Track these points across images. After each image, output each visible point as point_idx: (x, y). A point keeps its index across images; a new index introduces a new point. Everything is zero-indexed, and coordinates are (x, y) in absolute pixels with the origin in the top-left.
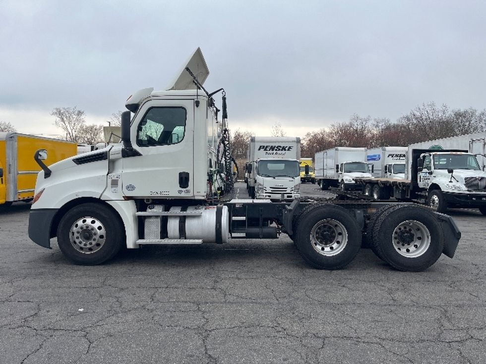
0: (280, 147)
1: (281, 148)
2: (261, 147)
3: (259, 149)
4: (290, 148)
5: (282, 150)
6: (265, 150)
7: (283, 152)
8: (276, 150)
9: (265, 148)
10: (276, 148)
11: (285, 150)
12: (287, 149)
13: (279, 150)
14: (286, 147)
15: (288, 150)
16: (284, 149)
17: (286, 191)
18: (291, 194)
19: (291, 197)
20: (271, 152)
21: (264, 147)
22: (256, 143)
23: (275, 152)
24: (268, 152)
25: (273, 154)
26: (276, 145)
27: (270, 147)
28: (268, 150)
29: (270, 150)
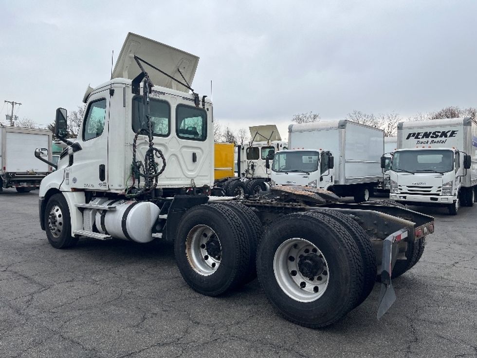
0: (439, 132)
1: (439, 134)
2: (410, 134)
3: (408, 138)
4: (453, 132)
5: (441, 136)
6: (417, 138)
7: (443, 138)
8: (432, 137)
9: (416, 136)
10: (431, 135)
11: (446, 136)
12: (449, 134)
13: (437, 136)
14: (448, 132)
15: (451, 136)
16: (444, 134)
17: (429, 191)
18: (438, 195)
19: (437, 199)
20: (425, 139)
21: (414, 134)
23: (430, 139)
24: (421, 140)
25: (427, 143)
26: (433, 131)
27: (423, 134)
28: (419, 138)
29: (423, 137)
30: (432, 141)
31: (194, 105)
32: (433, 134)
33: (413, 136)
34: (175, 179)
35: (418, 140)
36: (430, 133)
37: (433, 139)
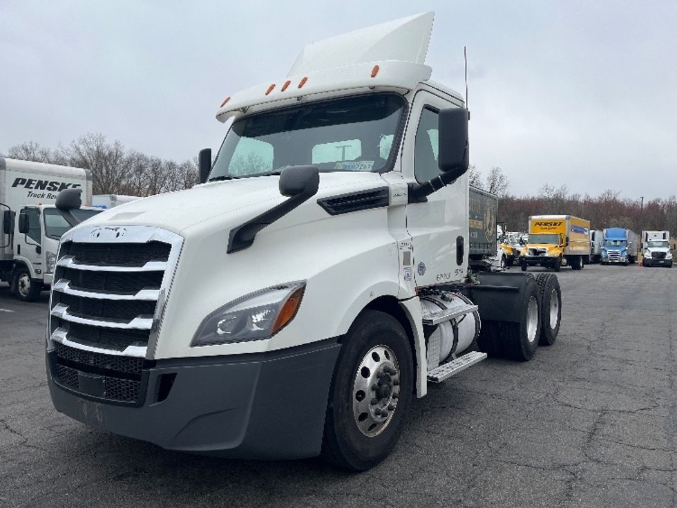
0: (58, 184)
1: (58, 186)
2: (17, 180)
3: (15, 185)
5: (60, 190)
6: (27, 186)
8: (49, 189)
9: (28, 183)
10: (48, 186)
12: (69, 188)
13: (55, 189)
14: (69, 185)
20: (39, 191)
21: (24, 181)
22: (7, 172)
23: (46, 192)
24: (34, 191)
25: (43, 196)
26: (50, 179)
27: (36, 183)
28: (32, 188)
29: (36, 188)
30: (49, 195)
32: (50, 185)
33: (22, 183)
35: (30, 190)
36: (46, 182)
37: (50, 192)
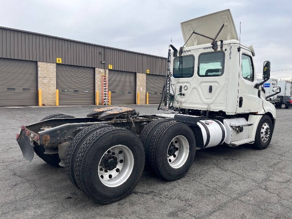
31: (213, 50)
34: (198, 104)
